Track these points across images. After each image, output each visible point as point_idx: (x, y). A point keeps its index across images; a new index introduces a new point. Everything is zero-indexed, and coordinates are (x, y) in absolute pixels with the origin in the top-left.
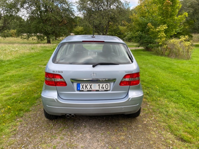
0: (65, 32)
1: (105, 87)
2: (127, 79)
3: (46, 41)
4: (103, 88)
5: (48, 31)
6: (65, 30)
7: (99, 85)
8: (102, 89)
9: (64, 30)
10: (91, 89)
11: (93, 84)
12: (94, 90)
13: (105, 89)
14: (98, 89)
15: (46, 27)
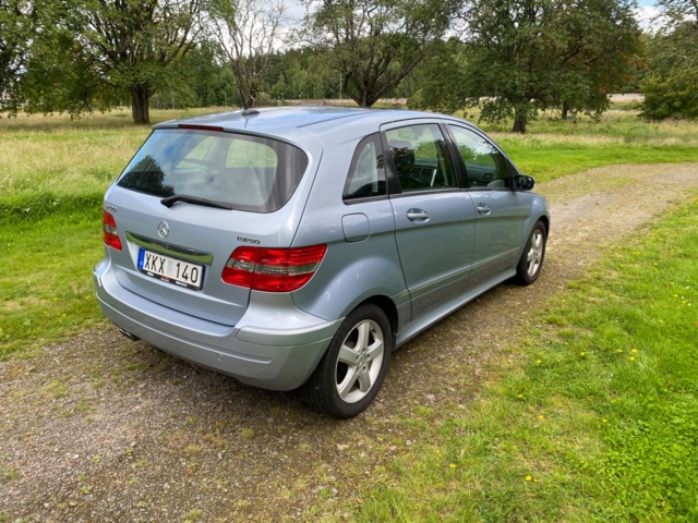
0: (577, 89)
1: (189, 276)
2: (242, 265)
3: (511, 123)
4: (186, 278)
5: (515, 88)
6: (579, 85)
7: (178, 265)
8: (183, 280)
9: (575, 83)
10: (160, 274)
11: (167, 259)
12: (165, 278)
13: (189, 282)
14: (174, 278)
15: (508, 75)
